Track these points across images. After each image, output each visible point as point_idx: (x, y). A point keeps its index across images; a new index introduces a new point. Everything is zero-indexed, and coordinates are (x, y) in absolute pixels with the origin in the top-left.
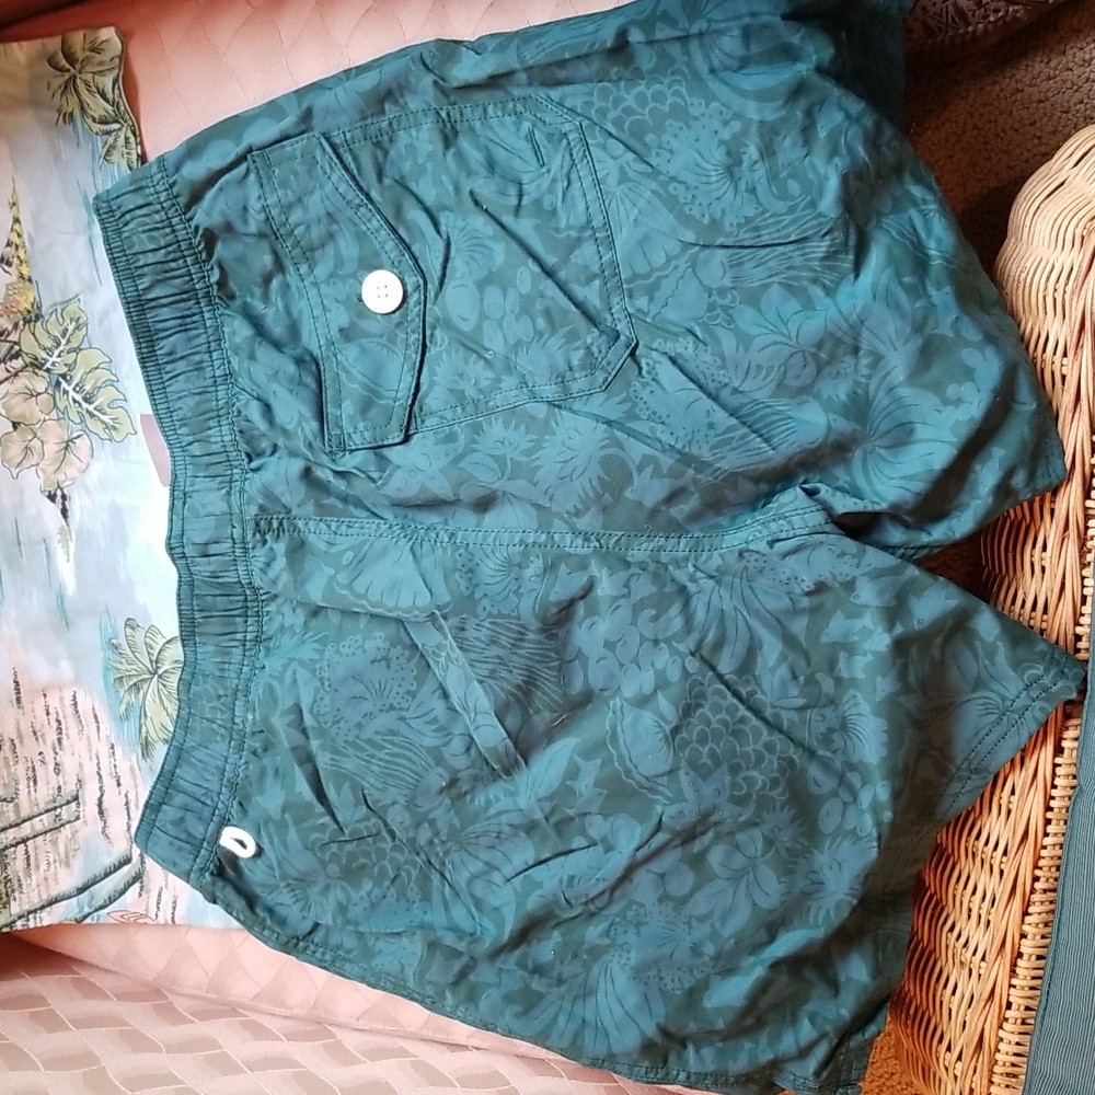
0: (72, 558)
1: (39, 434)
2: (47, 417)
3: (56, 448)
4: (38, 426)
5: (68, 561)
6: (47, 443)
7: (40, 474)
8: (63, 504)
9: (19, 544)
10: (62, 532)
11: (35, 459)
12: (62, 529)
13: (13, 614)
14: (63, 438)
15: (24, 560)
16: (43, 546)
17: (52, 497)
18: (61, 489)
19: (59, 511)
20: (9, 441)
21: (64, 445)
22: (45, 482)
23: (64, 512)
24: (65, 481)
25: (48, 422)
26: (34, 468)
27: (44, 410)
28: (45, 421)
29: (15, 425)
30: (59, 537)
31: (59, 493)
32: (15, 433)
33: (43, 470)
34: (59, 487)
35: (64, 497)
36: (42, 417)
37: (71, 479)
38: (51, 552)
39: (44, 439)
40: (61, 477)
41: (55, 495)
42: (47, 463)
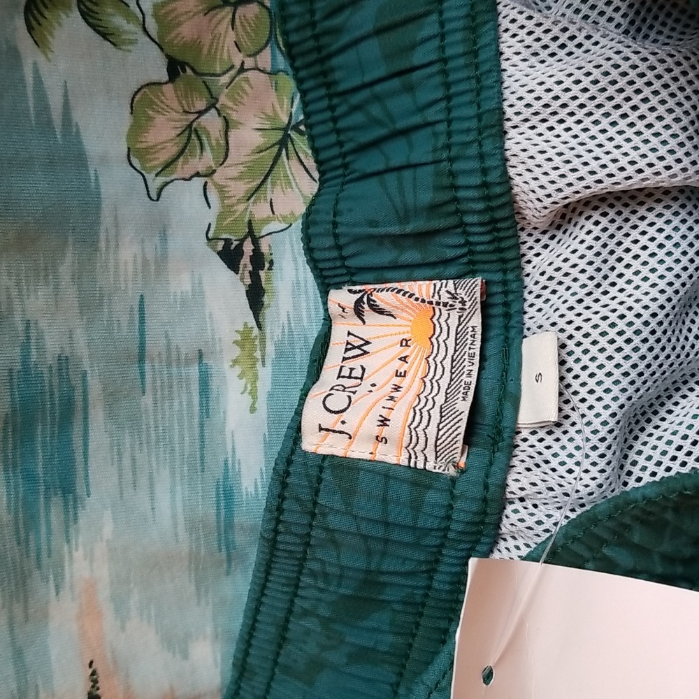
0: (262, 404)
1: (223, 100)
2: (249, 63)
3: (258, 140)
4: (225, 79)
5: (253, 409)
6: (238, 124)
7: (213, 196)
8: (255, 275)
9: (141, 359)
10: (245, 340)
11: (208, 159)
12: (246, 333)
13: (108, 530)
14: (276, 117)
15: (147, 400)
16: (194, 371)
17: (231, 257)
18: (255, 241)
19: (242, 291)
20: (151, 104)
21: (278, 135)
22: (221, 217)
23: (256, 296)
24: (266, 221)
25: (249, 74)
26: (198, 182)
27: (246, 43)
28: (242, 69)
29: (175, 68)
30: (237, 351)
31: (248, 247)
32: (168, 89)
33: (221, 189)
34: (251, 233)
35: (258, 260)
36: (237, 59)
37: (284, 218)
38: (214, 384)
39: (234, 116)
40: (260, 210)
41: (239, 251)
42: (233, 172)
